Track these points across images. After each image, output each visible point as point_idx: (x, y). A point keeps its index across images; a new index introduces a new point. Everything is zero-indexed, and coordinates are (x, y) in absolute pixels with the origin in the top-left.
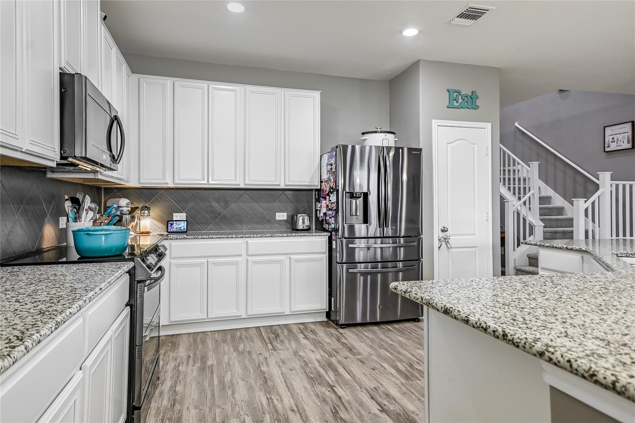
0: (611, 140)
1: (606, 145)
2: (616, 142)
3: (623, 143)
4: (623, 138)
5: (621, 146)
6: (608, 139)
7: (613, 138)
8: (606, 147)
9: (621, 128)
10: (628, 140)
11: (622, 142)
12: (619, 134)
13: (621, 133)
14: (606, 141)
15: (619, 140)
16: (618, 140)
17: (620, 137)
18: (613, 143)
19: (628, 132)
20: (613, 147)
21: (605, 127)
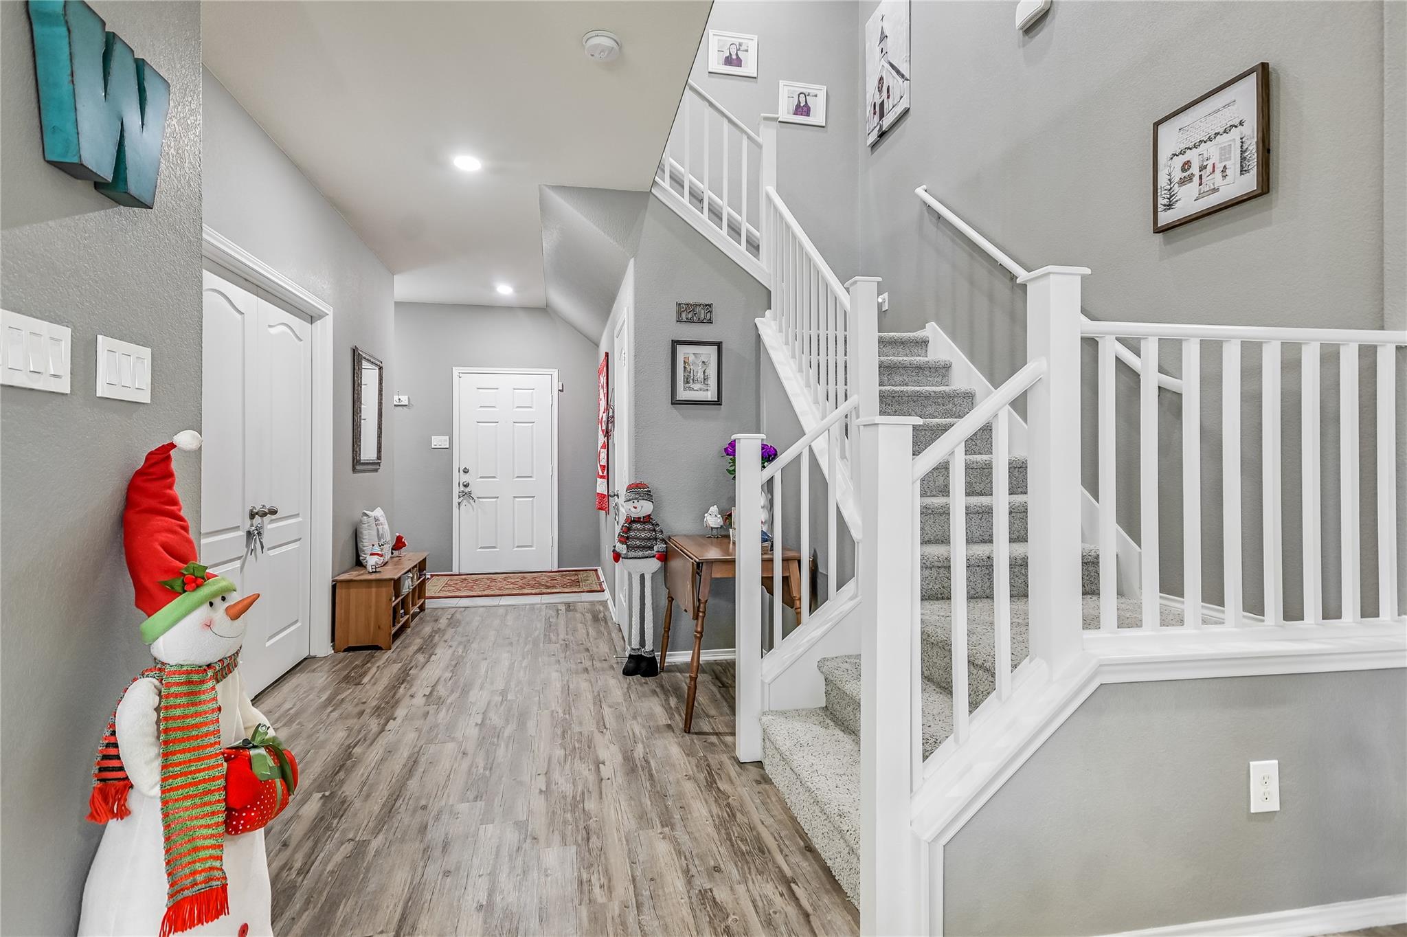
0: (1178, 175)
1: (1162, 201)
2: (1196, 179)
3: (1224, 177)
4: (1225, 152)
5: (1215, 190)
6: (1170, 169)
7: (1186, 166)
8: (1160, 207)
9: (1216, 112)
10: (1243, 159)
11: (1218, 174)
12: (1210, 139)
13: (1217, 134)
14: (1163, 182)
15: (1210, 168)
16: (1202, 168)
17: (1211, 151)
18: (1188, 186)
19: (1241, 123)
20: (1188, 201)
21: (1157, 125)
